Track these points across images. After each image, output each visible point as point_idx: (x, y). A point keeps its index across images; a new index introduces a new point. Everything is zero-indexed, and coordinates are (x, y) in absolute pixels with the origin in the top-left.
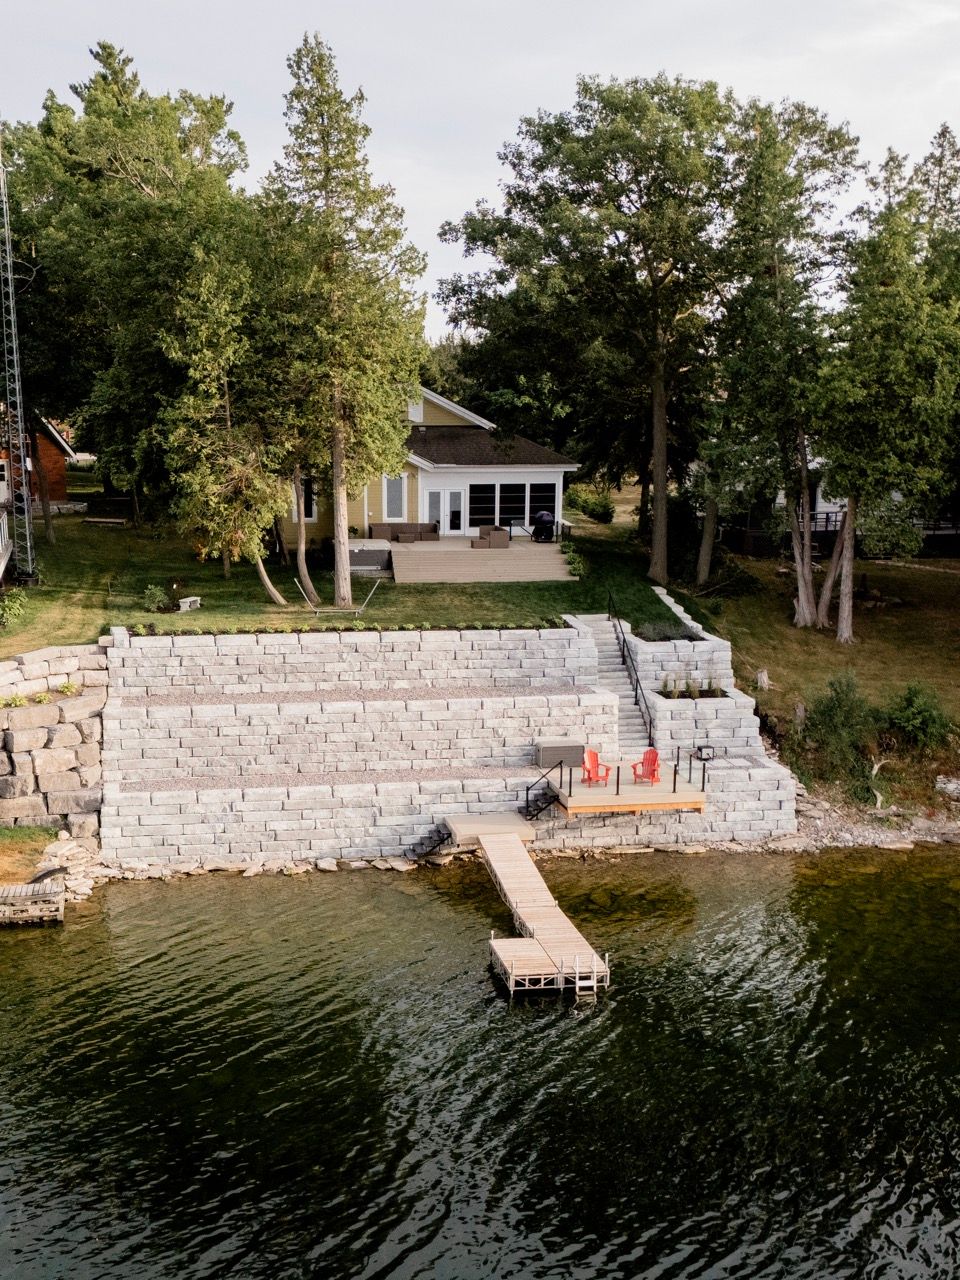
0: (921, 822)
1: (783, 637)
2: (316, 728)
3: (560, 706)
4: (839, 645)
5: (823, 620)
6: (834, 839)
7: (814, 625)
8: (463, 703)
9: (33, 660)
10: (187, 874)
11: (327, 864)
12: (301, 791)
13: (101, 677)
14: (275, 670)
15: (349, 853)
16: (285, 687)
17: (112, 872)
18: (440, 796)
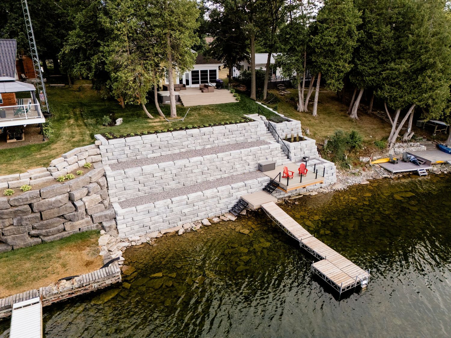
0: (363, 173)
2: (188, 169)
3: (264, 149)
4: (314, 117)
5: (306, 109)
6: (348, 183)
7: (304, 111)
8: (235, 153)
9: (70, 156)
10: (156, 238)
11: (206, 222)
12: (192, 196)
13: (98, 158)
14: (165, 147)
15: (211, 215)
16: (169, 153)
17: (127, 244)
18: (238, 189)
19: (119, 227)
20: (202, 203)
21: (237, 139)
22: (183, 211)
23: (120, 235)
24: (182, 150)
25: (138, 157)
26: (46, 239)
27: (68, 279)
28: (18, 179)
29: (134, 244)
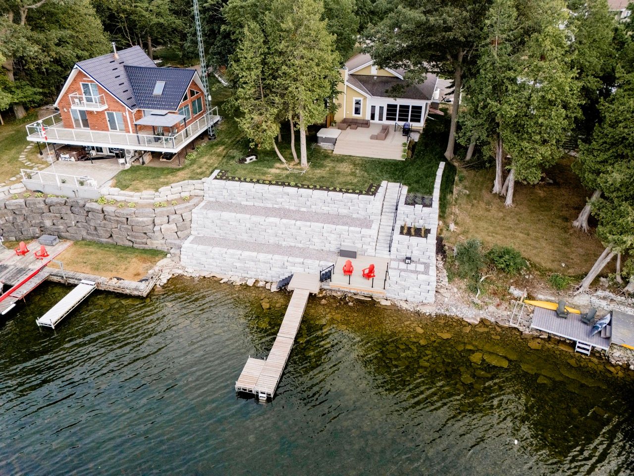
0: (492, 308)
1: (481, 198)
2: (262, 227)
3: (353, 232)
4: (504, 207)
5: (504, 192)
6: (447, 310)
7: (499, 194)
8: (316, 226)
9: (176, 187)
10: (204, 277)
11: (250, 283)
12: (246, 254)
13: (201, 193)
14: (259, 198)
15: (260, 278)
16: (262, 205)
17: (180, 272)
18: (294, 264)
19: (181, 256)
20: (252, 263)
21: (340, 210)
22: (235, 264)
23: (181, 263)
24: (275, 206)
25: (233, 201)
26: (135, 245)
27: (118, 279)
28: (132, 196)
29: (185, 274)
